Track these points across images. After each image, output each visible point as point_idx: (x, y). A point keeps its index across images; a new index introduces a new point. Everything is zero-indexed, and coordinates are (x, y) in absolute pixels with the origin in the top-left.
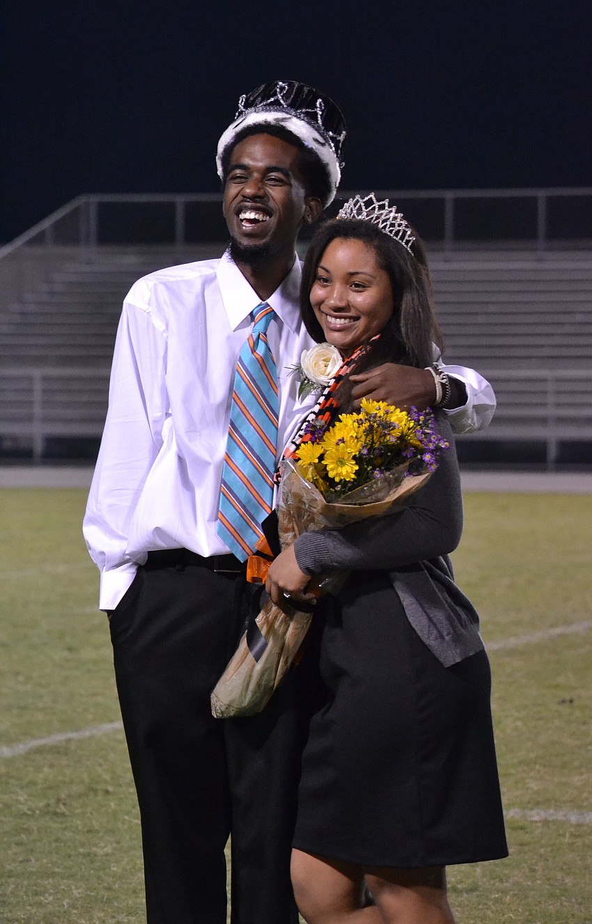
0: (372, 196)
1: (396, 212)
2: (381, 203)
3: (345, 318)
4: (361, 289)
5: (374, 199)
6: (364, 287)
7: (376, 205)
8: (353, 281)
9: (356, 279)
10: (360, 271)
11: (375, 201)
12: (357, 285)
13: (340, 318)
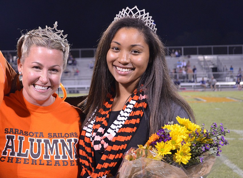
0: (136, 7)
1: (149, 16)
2: (142, 11)
3: (128, 68)
4: (137, 53)
5: (137, 9)
6: (139, 52)
7: (139, 11)
8: (134, 50)
9: (135, 49)
10: (137, 44)
11: (138, 10)
12: (135, 52)
13: (125, 68)
